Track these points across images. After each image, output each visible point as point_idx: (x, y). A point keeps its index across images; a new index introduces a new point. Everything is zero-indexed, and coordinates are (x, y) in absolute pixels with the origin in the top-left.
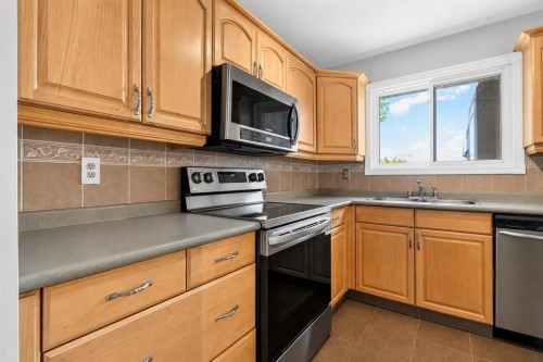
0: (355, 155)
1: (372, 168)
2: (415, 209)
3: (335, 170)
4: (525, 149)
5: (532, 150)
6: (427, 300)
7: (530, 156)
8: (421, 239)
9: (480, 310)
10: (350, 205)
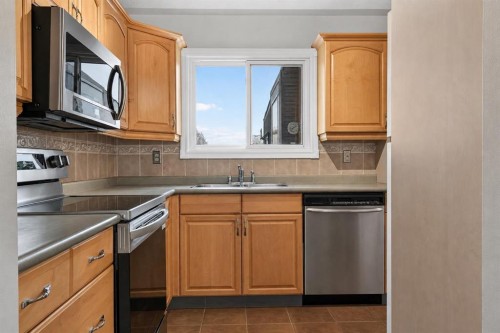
0: (173, 134)
1: (189, 150)
2: (242, 193)
3: (141, 151)
4: (319, 136)
5: (324, 137)
6: (252, 287)
7: (322, 142)
8: (247, 226)
9: (294, 284)
10: (174, 194)
